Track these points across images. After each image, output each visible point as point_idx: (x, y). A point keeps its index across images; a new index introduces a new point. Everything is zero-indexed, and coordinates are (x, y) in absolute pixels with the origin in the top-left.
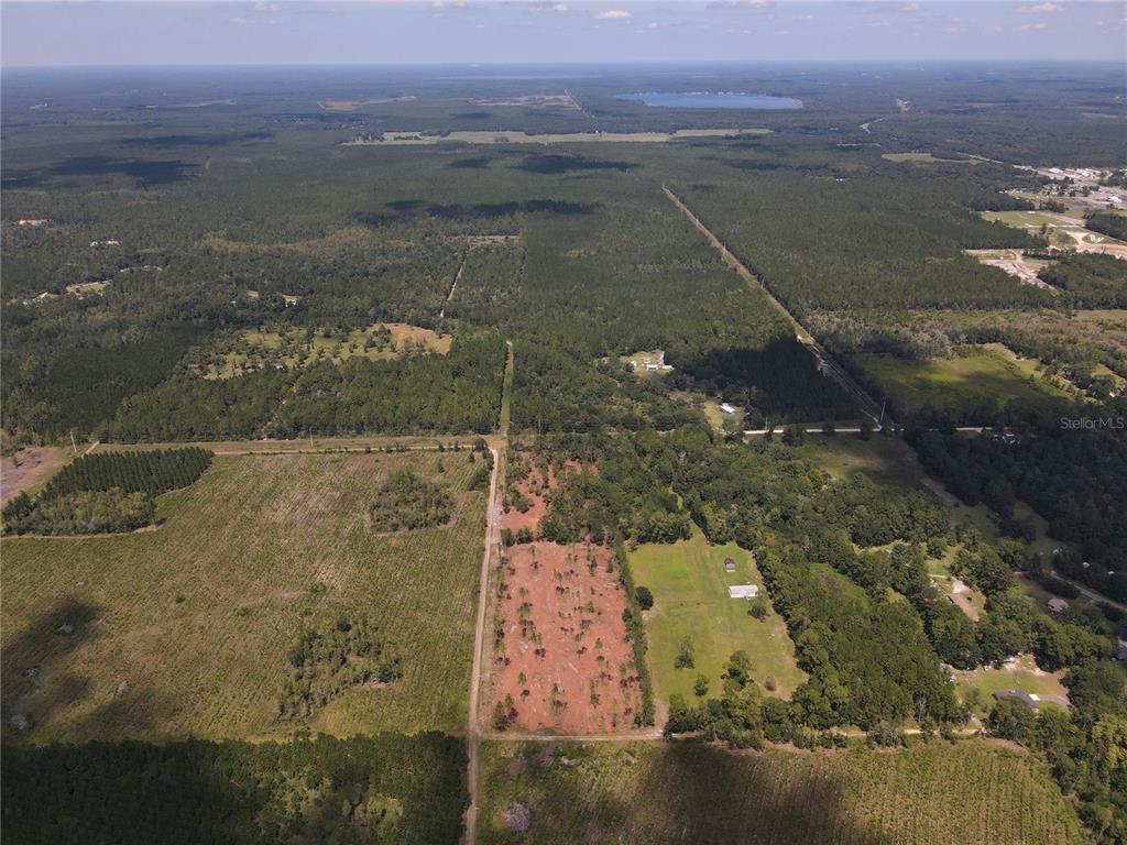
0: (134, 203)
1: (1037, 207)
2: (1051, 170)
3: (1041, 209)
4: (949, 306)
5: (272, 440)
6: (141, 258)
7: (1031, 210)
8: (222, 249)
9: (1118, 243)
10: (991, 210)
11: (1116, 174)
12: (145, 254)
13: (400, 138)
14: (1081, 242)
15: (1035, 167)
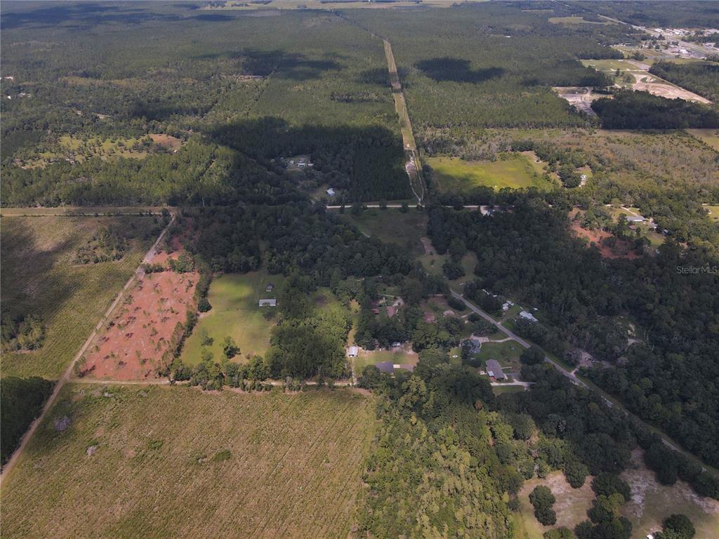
0: (36, 50)
1: (626, 57)
2: (656, 30)
3: (628, 58)
4: (517, 126)
5: (43, 207)
6: (22, 88)
7: (622, 59)
8: (74, 83)
9: (663, 82)
10: (594, 59)
11: (697, 33)
12: (25, 86)
13: (235, 5)
14: (638, 81)
15: (647, 27)
